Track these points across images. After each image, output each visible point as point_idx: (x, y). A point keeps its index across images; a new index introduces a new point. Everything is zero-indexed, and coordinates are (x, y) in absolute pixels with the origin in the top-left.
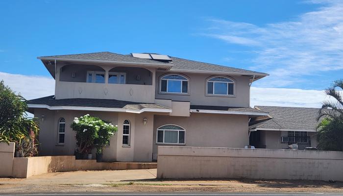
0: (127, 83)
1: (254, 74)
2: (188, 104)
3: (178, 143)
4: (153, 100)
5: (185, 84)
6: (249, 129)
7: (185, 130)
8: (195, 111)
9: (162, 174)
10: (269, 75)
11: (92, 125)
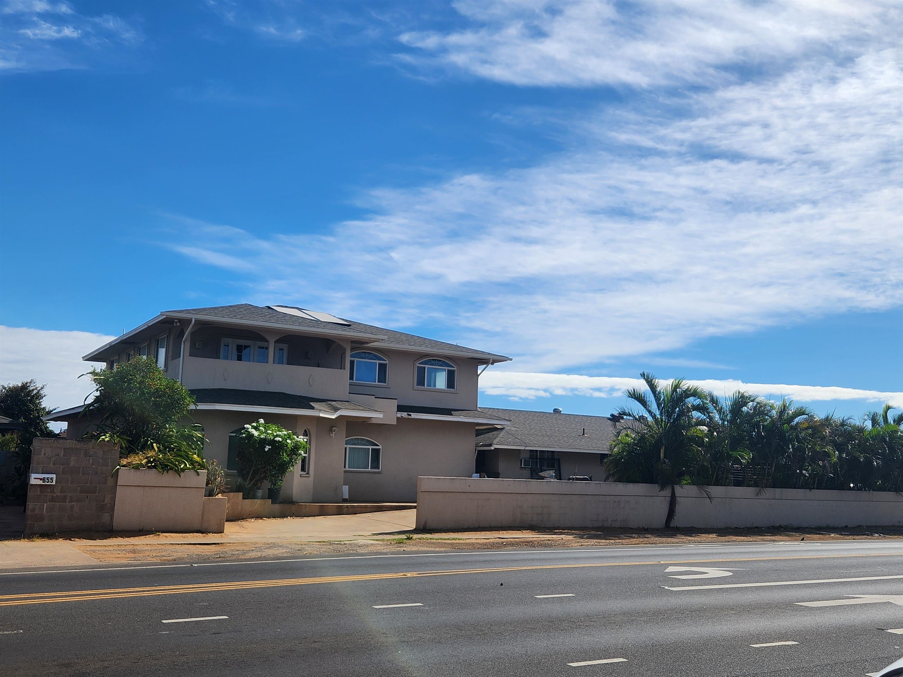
0: (289, 363)
1: (492, 357)
2: (394, 404)
3: (369, 469)
4: (346, 396)
5: (383, 368)
6: (477, 445)
7: (381, 447)
8: (404, 415)
9: (426, 522)
10: (511, 360)
11: (280, 439)
